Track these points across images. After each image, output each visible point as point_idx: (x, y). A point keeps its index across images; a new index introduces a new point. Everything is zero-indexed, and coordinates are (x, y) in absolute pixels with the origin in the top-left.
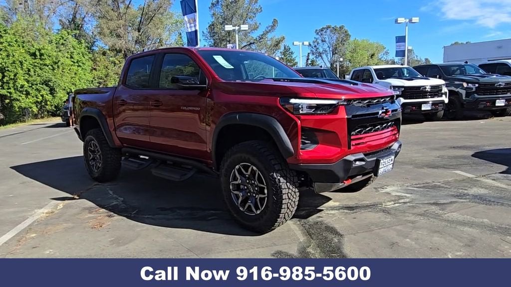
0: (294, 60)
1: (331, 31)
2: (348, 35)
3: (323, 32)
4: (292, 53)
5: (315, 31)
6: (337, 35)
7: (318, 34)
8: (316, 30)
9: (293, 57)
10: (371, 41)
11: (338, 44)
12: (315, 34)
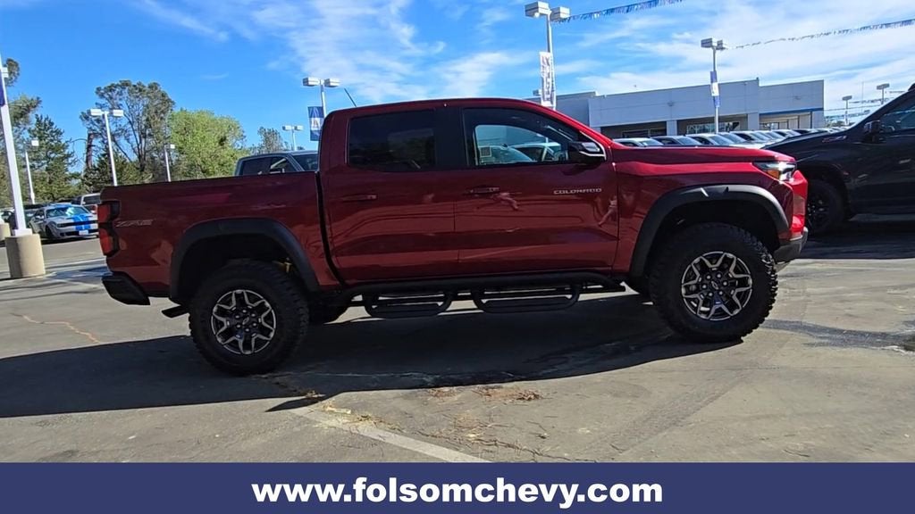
0: (65, 147)
1: (130, 92)
2: (169, 100)
3: (114, 94)
4: (59, 133)
5: (95, 90)
6: (146, 101)
7: (102, 96)
8: (99, 89)
9: (63, 142)
10: (217, 115)
11: (153, 118)
12: (97, 96)
